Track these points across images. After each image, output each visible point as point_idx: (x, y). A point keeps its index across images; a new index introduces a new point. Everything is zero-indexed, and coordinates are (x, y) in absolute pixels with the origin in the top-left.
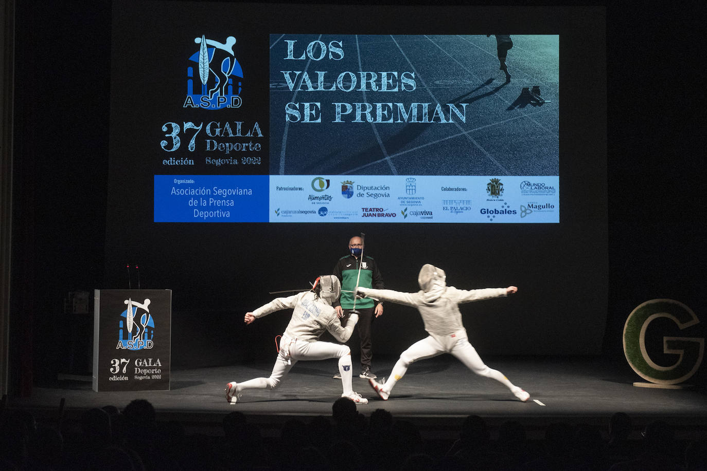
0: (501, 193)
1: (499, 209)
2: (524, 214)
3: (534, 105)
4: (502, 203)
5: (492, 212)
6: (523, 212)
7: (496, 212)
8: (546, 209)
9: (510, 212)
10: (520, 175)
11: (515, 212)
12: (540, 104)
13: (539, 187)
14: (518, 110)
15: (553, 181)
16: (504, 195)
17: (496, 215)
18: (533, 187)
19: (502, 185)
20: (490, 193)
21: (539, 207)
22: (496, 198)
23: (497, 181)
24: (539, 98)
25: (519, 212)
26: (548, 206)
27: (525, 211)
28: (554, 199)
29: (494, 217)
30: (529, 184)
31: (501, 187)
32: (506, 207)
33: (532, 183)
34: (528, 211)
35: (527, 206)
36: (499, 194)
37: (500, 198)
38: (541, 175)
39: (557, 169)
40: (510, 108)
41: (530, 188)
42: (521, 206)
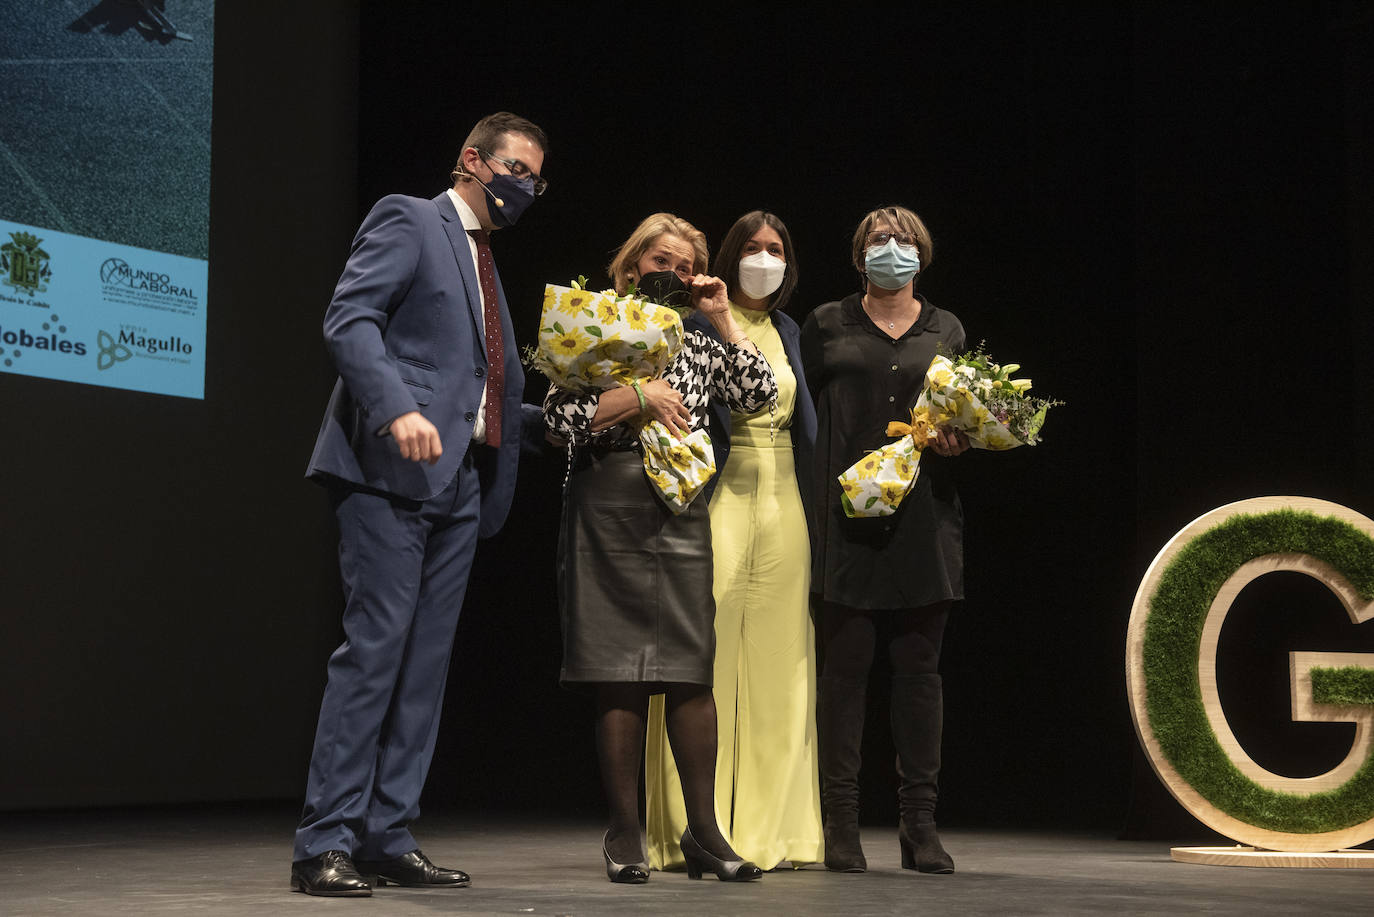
0: (41, 281)
1: (35, 332)
2: (106, 359)
3: (149, 36)
4: (44, 315)
5: (10, 338)
6: (104, 351)
7: (24, 339)
8: (168, 353)
9: (65, 347)
10: (102, 238)
11: (81, 350)
12: (167, 38)
13: (154, 283)
14: (103, 38)
15: (192, 273)
16: (53, 290)
17: (23, 349)
18: (137, 282)
19: (46, 256)
20: (8, 275)
21: (152, 345)
22: (26, 297)
23: (31, 244)
24: (161, 18)
25: (93, 350)
26: (175, 344)
27: (111, 351)
28: (193, 327)
29: (17, 354)
30: (124, 270)
31: (43, 263)
32: (54, 328)
33: (134, 267)
34: (120, 353)
35: (116, 337)
36: (34, 283)
37: (39, 297)
38: (159, 248)
39: (205, 238)
40: (80, 26)
41: (127, 281)
42: (101, 333)
